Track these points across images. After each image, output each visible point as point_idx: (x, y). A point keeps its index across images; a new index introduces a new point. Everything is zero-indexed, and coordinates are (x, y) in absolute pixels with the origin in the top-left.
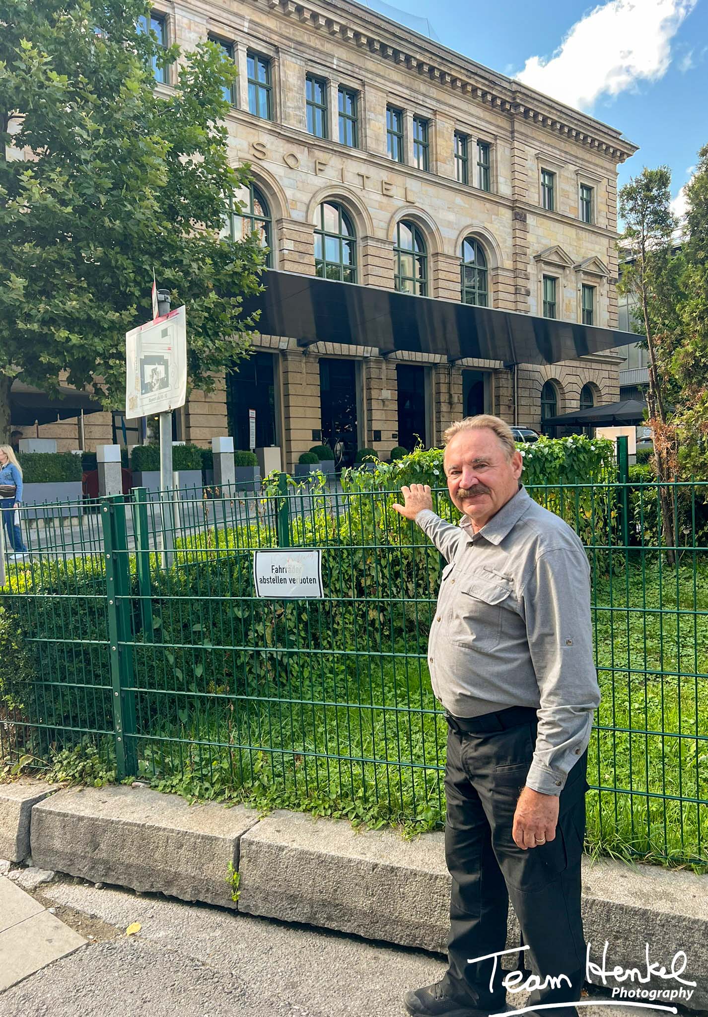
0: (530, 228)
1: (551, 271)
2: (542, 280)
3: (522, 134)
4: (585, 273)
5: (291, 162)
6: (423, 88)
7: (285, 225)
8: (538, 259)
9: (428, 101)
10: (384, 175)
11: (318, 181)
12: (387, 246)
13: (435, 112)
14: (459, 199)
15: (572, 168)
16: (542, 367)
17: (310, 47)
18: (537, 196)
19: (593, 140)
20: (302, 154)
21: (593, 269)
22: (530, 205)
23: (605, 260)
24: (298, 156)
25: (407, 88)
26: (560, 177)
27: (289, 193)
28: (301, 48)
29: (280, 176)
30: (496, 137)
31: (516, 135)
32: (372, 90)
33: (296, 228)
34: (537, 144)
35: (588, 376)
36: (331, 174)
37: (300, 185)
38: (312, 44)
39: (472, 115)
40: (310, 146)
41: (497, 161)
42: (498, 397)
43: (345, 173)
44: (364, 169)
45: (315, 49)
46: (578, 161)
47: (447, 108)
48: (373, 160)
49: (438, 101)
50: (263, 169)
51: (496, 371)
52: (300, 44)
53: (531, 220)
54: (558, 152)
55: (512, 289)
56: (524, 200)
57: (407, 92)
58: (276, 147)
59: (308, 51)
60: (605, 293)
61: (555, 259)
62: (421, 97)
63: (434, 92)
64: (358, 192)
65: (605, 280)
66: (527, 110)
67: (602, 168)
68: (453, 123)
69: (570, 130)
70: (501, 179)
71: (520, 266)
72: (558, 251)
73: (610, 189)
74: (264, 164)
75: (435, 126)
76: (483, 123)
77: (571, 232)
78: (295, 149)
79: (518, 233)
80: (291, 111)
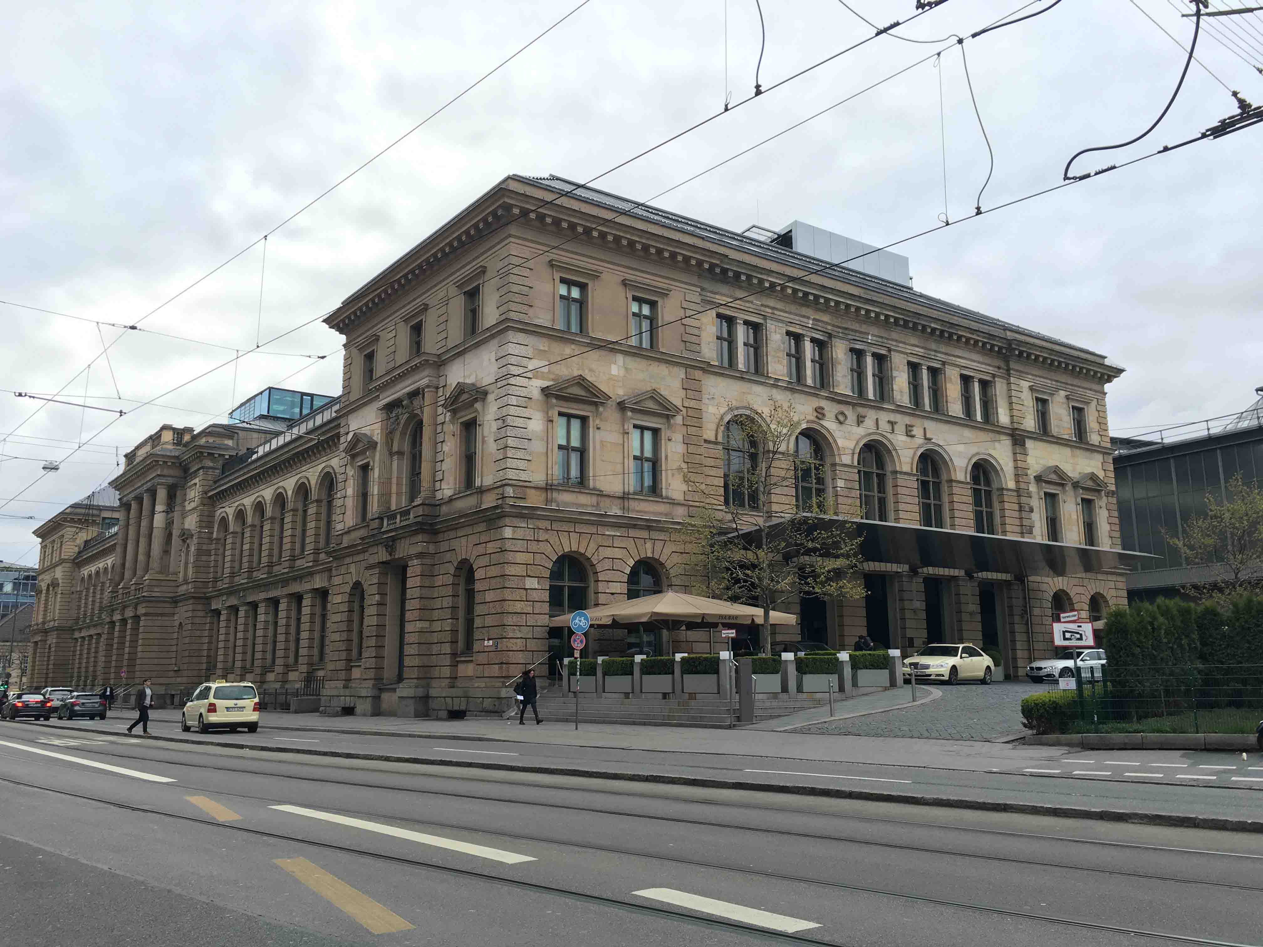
0: (1030, 452)
1: (1052, 490)
2: (1043, 496)
3: (1017, 371)
4: (1083, 488)
5: (841, 418)
6: (933, 346)
7: (838, 468)
8: (1039, 479)
9: (939, 355)
10: (907, 420)
11: (860, 431)
12: (912, 478)
13: (944, 363)
14: (967, 433)
15: (1062, 393)
16: (1050, 579)
17: (852, 330)
18: (1033, 421)
19: (1081, 368)
20: (849, 412)
21: (1090, 484)
22: (1028, 432)
23: (1101, 475)
24: (846, 413)
25: (922, 348)
26: (1052, 402)
27: (840, 442)
28: (846, 332)
29: (834, 430)
30: (994, 376)
31: (1012, 372)
32: (897, 354)
33: (846, 469)
34: (1030, 377)
35: (1093, 587)
36: (869, 423)
37: (847, 435)
38: (853, 328)
39: (974, 361)
40: (854, 405)
41: (996, 395)
42: (1011, 607)
43: (880, 423)
44: (893, 417)
45: (856, 331)
46: (1067, 386)
47: (954, 359)
48: (900, 410)
49: (946, 354)
50: (822, 426)
51: (1008, 583)
52: (846, 329)
53: (1029, 444)
54: (1049, 382)
55: (1016, 507)
56: (1022, 427)
57: (922, 350)
58: (831, 409)
59: (851, 333)
60: (1103, 505)
61: (1053, 477)
62: (933, 353)
63: (943, 349)
64: (889, 435)
65: (1103, 493)
66: (1021, 353)
67: (1091, 390)
68: (958, 369)
69: (1060, 363)
70: (1000, 411)
71: (1023, 486)
72: (1056, 470)
73: (1099, 408)
74: (824, 423)
75: (945, 374)
76: (983, 366)
77: (1067, 451)
78: (843, 408)
79: (1019, 457)
80: (839, 379)
